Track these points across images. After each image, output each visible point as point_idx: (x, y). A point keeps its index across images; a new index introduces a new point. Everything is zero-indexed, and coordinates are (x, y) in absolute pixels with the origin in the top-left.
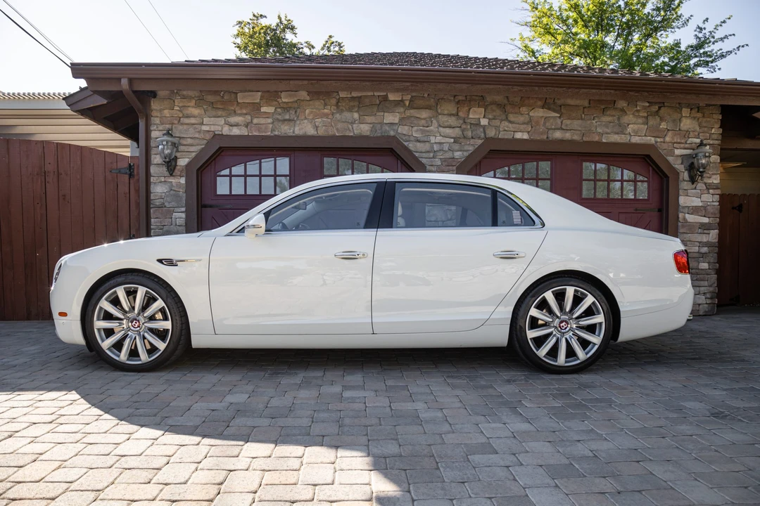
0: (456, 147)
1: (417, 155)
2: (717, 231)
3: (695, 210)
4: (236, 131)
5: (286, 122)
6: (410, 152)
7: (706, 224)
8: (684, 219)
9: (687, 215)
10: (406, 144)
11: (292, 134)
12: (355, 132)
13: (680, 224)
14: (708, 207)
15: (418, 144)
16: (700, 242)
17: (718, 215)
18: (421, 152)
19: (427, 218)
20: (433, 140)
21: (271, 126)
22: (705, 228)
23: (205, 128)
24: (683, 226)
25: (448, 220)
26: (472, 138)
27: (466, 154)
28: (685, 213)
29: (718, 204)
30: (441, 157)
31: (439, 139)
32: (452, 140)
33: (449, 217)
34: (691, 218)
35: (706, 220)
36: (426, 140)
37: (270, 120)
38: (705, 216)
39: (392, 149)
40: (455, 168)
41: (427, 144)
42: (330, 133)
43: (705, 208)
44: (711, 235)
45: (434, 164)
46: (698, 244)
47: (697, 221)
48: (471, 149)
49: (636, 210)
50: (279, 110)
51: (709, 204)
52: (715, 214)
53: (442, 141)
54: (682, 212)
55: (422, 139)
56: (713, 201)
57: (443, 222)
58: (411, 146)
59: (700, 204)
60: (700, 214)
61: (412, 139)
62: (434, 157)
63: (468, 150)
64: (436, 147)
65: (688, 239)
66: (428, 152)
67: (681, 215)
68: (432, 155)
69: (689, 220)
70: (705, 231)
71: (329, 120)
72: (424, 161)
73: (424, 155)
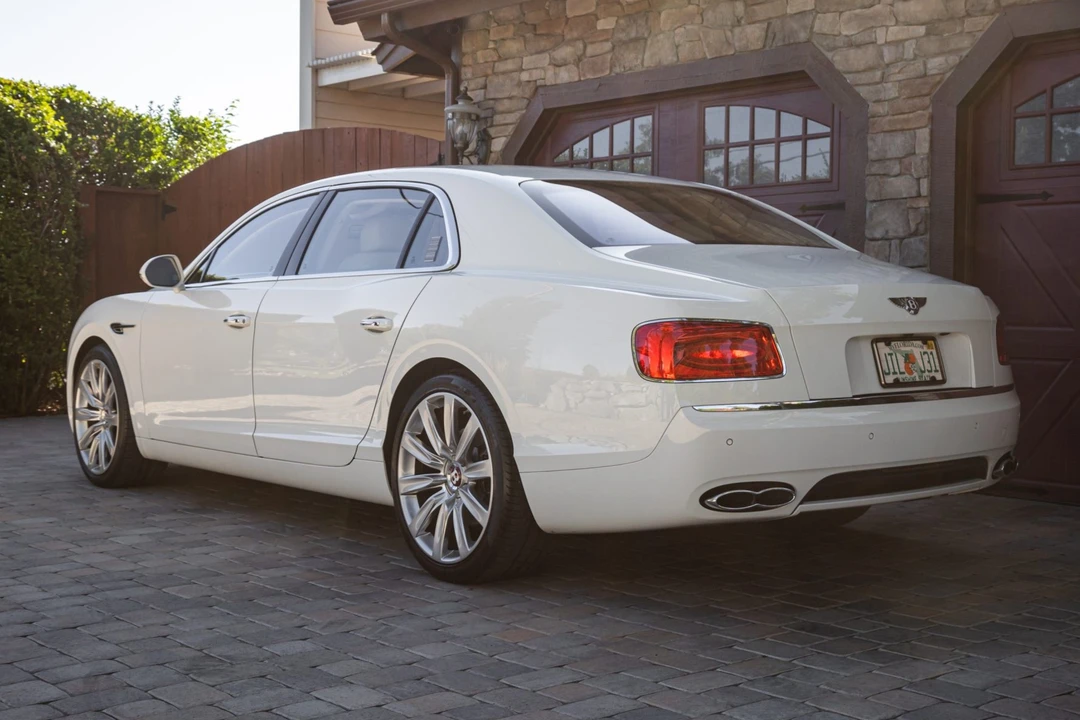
0: (932, 45)
1: (849, 78)
4: (565, 76)
5: (631, 45)
6: (838, 76)
10: (829, 55)
11: (640, 69)
12: (737, 44)
15: (852, 52)
18: (858, 72)
19: (868, 234)
20: (881, 36)
21: (609, 56)
23: (525, 76)
25: (912, 235)
26: (968, 15)
27: (954, 60)
30: (900, 77)
31: (895, 32)
32: (922, 30)
33: (913, 226)
36: (868, 39)
37: (608, 46)
39: (803, 72)
40: (927, 100)
41: (871, 47)
42: (699, 56)
45: (882, 96)
48: (966, 43)
50: (622, 21)
53: (901, 37)
55: (860, 39)
57: (902, 239)
58: (838, 60)
61: (840, 42)
62: (883, 80)
63: (960, 50)
64: (888, 55)
66: (871, 69)
68: (878, 74)
71: (696, 27)
72: (863, 92)
73: (864, 78)
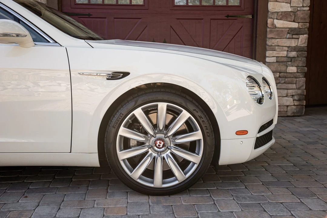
2: (306, 36)
3: (284, 16)
7: (295, 28)
8: (273, 24)
9: (276, 21)
13: (268, 29)
14: (298, 13)
16: (288, 47)
17: (308, 20)
22: (294, 33)
24: (271, 32)
28: (274, 19)
29: (308, 8)
34: (279, 23)
35: (295, 25)
38: (294, 21)
43: (294, 13)
44: (300, 40)
46: (287, 49)
47: (285, 26)
49: (228, 16)
51: (299, 9)
52: (305, 19)
54: (271, 18)
56: (303, 6)
59: (290, 10)
60: (289, 19)
65: (276, 44)
67: (269, 21)
69: (278, 26)
70: (294, 36)
